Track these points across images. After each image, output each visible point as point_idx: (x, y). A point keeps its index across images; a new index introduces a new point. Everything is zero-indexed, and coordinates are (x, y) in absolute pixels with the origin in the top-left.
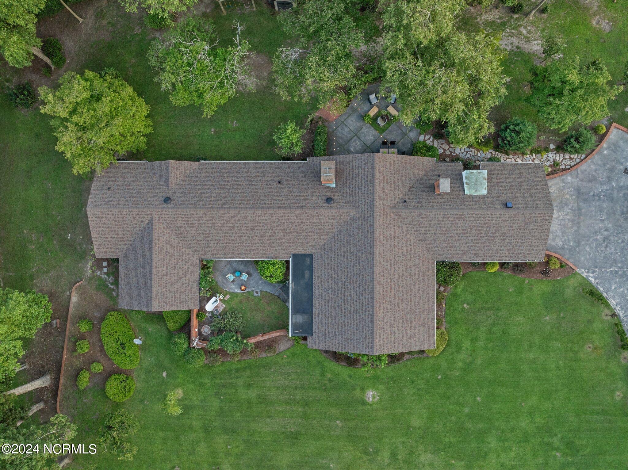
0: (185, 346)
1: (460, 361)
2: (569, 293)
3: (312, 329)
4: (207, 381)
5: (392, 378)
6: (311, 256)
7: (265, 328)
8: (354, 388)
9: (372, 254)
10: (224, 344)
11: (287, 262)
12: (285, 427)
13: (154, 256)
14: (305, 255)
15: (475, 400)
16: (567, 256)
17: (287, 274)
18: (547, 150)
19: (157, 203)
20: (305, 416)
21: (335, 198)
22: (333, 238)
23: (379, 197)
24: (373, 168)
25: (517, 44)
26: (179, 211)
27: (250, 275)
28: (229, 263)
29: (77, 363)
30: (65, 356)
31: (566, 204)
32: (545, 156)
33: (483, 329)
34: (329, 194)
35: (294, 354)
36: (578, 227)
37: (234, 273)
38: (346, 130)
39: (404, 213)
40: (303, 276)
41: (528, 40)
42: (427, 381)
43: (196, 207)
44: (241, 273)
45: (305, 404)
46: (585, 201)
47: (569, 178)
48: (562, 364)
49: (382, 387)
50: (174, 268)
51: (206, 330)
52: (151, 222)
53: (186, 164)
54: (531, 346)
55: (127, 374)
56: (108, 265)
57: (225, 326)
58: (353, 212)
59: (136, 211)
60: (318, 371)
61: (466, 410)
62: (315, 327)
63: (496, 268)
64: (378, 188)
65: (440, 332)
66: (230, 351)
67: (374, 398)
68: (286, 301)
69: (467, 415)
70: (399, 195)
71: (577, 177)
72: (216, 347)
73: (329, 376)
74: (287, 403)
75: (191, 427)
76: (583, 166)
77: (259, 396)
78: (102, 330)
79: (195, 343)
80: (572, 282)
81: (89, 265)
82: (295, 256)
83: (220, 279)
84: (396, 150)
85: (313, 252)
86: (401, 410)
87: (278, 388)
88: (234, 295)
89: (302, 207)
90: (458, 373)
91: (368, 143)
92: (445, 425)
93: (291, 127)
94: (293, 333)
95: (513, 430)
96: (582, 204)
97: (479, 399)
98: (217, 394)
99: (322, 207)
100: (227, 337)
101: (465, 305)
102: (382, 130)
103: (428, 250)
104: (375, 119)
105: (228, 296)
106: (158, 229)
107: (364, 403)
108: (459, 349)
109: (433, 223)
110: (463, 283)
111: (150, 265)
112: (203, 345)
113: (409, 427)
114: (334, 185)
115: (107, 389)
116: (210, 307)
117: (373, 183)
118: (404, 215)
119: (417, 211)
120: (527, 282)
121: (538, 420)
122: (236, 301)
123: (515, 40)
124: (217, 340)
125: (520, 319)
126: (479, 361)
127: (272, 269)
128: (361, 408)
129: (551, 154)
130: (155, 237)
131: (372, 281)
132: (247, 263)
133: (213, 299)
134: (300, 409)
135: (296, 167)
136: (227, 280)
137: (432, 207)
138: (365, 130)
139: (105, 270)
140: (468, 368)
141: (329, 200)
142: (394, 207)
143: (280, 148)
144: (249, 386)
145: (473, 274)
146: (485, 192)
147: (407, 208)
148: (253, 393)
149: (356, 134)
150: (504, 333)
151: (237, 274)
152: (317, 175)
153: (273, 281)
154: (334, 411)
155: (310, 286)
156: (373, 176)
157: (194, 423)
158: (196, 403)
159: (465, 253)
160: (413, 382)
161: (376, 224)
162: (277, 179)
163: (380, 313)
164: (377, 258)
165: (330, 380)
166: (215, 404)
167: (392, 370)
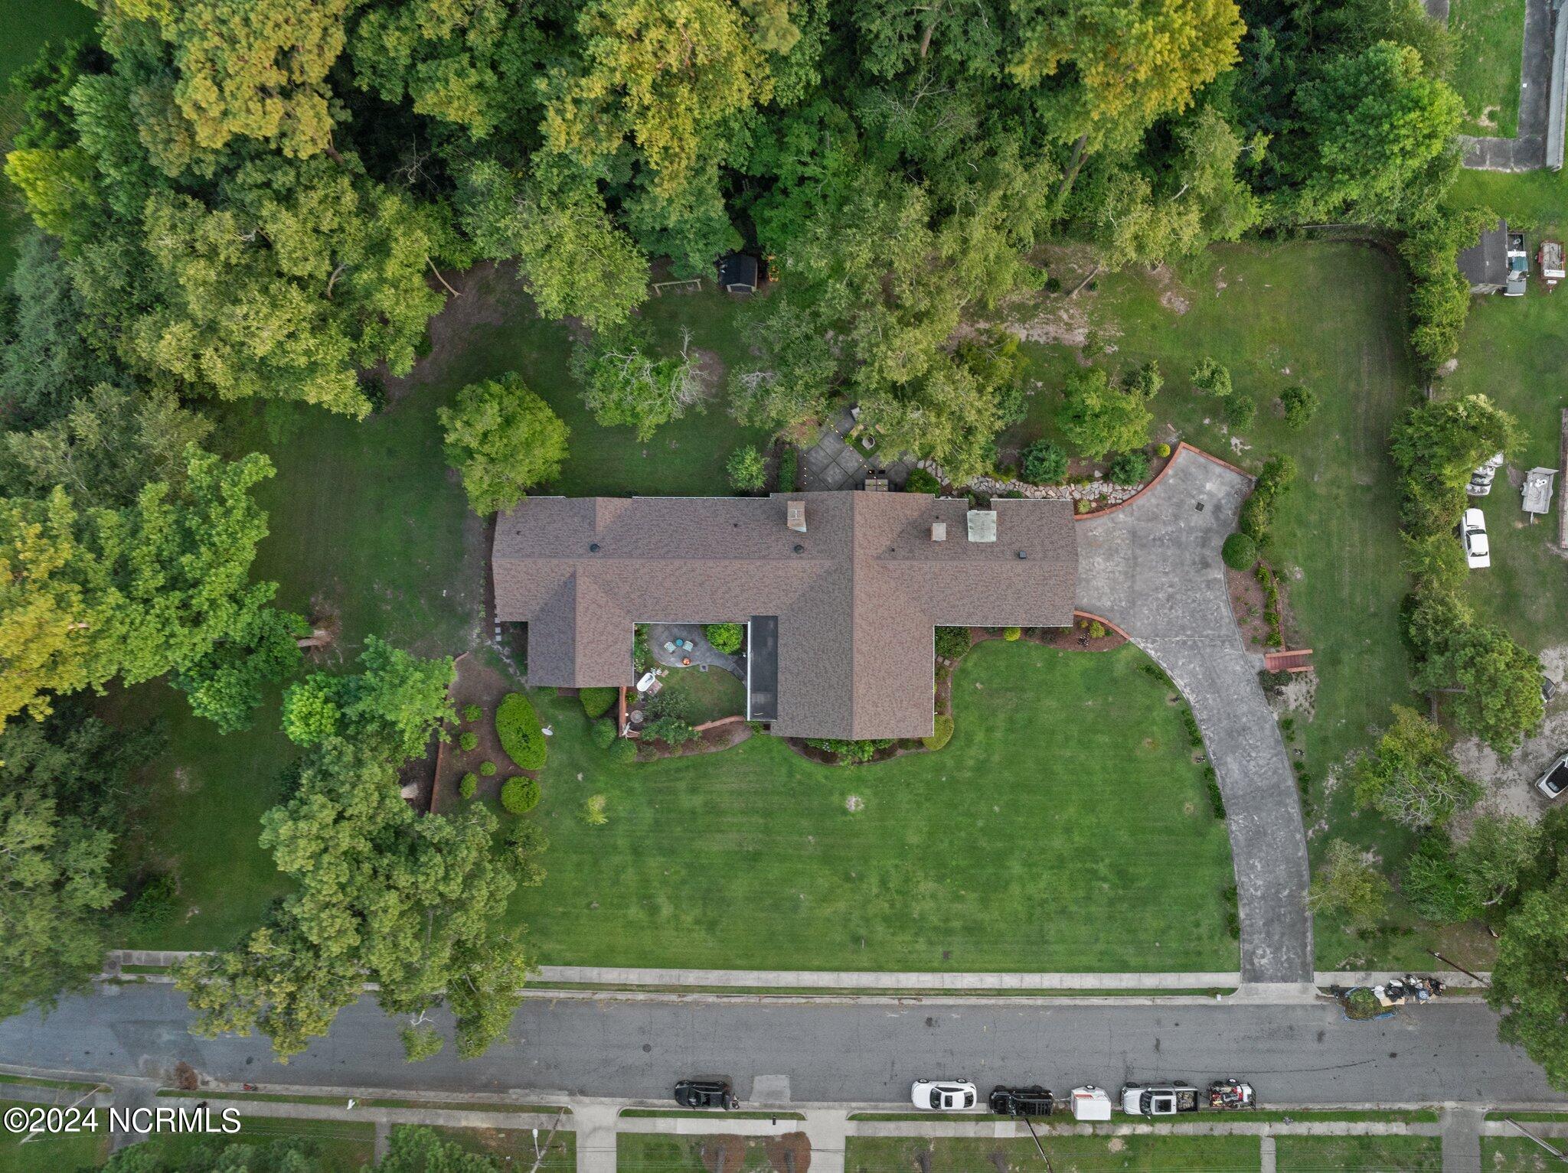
0: (613, 735)
1: (971, 758)
2: (1120, 669)
3: (775, 710)
4: (637, 785)
5: (881, 780)
6: (775, 618)
7: (715, 714)
8: (831, 793)
9: (851, 616)
10: (663, 731)
11: (745, 627)
12: (741, 845)
13: (578, 618)
14: (767, 618)
15: (992, 811)
16: (1117, 621)
17: (744, 642)
18: (1090, 479)
19: (581, 551)
20: (767, 831)
21: (806, 545)
22: (804, 595)
23: (860, 545)
24: (852, 509)
25: (1053, 334)
26: (611, 561)
27: (695, 644)
28: (667, 627)
29: (459, 765)
30: (441, 756)
31: (1117, 551)
32: (1088, 487)
33: (1001, 716)
34: (797, 541)
35: (753, 748)
36: (1134, 582)
37: (674, 642)
38: (822, 453)
39: (892, 565)
40: (765, 644)
41: (1069, 327)
42: (928, 783)
43: (631, 556)
44: (684, 641)
45: (767, 814)
46: (1143, 546)
47: (1121, 516)
48: (1110, 764)
49: (868, 791)
50: (602, 633)
51: (637, 716)
52: (573, 576)
53: (616, 501)
54: (1067, 739)
55: (531, 775)
56: (503, 633)
57: (663, 709)
58: (828, 564)
59: (555, 561)
60: (784, 770)
61: (980, 823)
62: (780, 708)
63: (1017, 636)
64: (859, 533)
65: (943, 718)
66: (671, 742)
67: (857, 805)
68: (744, 678)
69: (982, 830)
70: (886, 542)
71: (1132, 514)
72: (654, 736)
73: (798, 777)
74: (743, 813)
75: (615, 847)
76: (1140, 501)
77: (706, 804)
78: (498, 718)
79: (626, 731)
80: (1124, 655)
81: (477, 631)
82: (755, 619)
83: (655, 649)
84: (886, 482)
85: (778, 613)
86: (893, 822)
87: (732, 793)
88: (673, 671)
89: (764, 557)
90: (968, 774)
91: (851, 471)
92: (951, 843)
93: (751, 455)
94: (753, 716)
95: (1043, 851)
96: (1138, 552)
97: (996, 808)
98: (651, 803)
99: (789, 557)
100: (668, 723)
101: (978, 685)
102: (867, 454)
103: (923, 611)
104: (859, 439)
105: (666, 672)
106: (583, 584)
107: (845, 812)
108: (969, 741)
109: (928, 577)
110: (975, 656)
111: (573, 629)
112: (636, 734)
113: (903, 845)
114: (804, 529)
115: (504, 796)
116: (643, 685)
117: (852, 527)
118: (891, 567)
119: (908, 563)
120: (1061, 654)
121: (1077, 839)
122: (677, 677)
123: (1051, 329)
124: (653, 727)
125: (1051, 703)
126: (996, 758)
127: (725, 635)
128: (840, 819)
129: (1096, 485)
130: (579, 595)
131: (851, 649)
132: (690, 628)
133: (647, 675)
134: (761, 821)
135: (756, 505)
136: (665, 650)
137: (927, 558)
138: (846, 454)
139: (499, 638)
140: (981, 768)
141: (798, 548)
142: (879, 558)
143: (736, 481)
144: (693, 790)
145: (988, 643)
146: (994, 539)
147: (895, 558)
148: (698, 801)
149: (835, 460)
150: (1030, 721)
151: (679, 642)
152: (782, 516)
153: (728, 650)
154: (805, 823)
155: (773, 656)
156: (852, 520)
157: (619, 842)
158: (622, 815)
159: (970, 615)
160: (908, 785)
161: (856, 578)
162: (732, 521)
163: (860, 689)
164: (857, 620)
165: (800, 783)
166: (647, 815)
167: (880, 768)
